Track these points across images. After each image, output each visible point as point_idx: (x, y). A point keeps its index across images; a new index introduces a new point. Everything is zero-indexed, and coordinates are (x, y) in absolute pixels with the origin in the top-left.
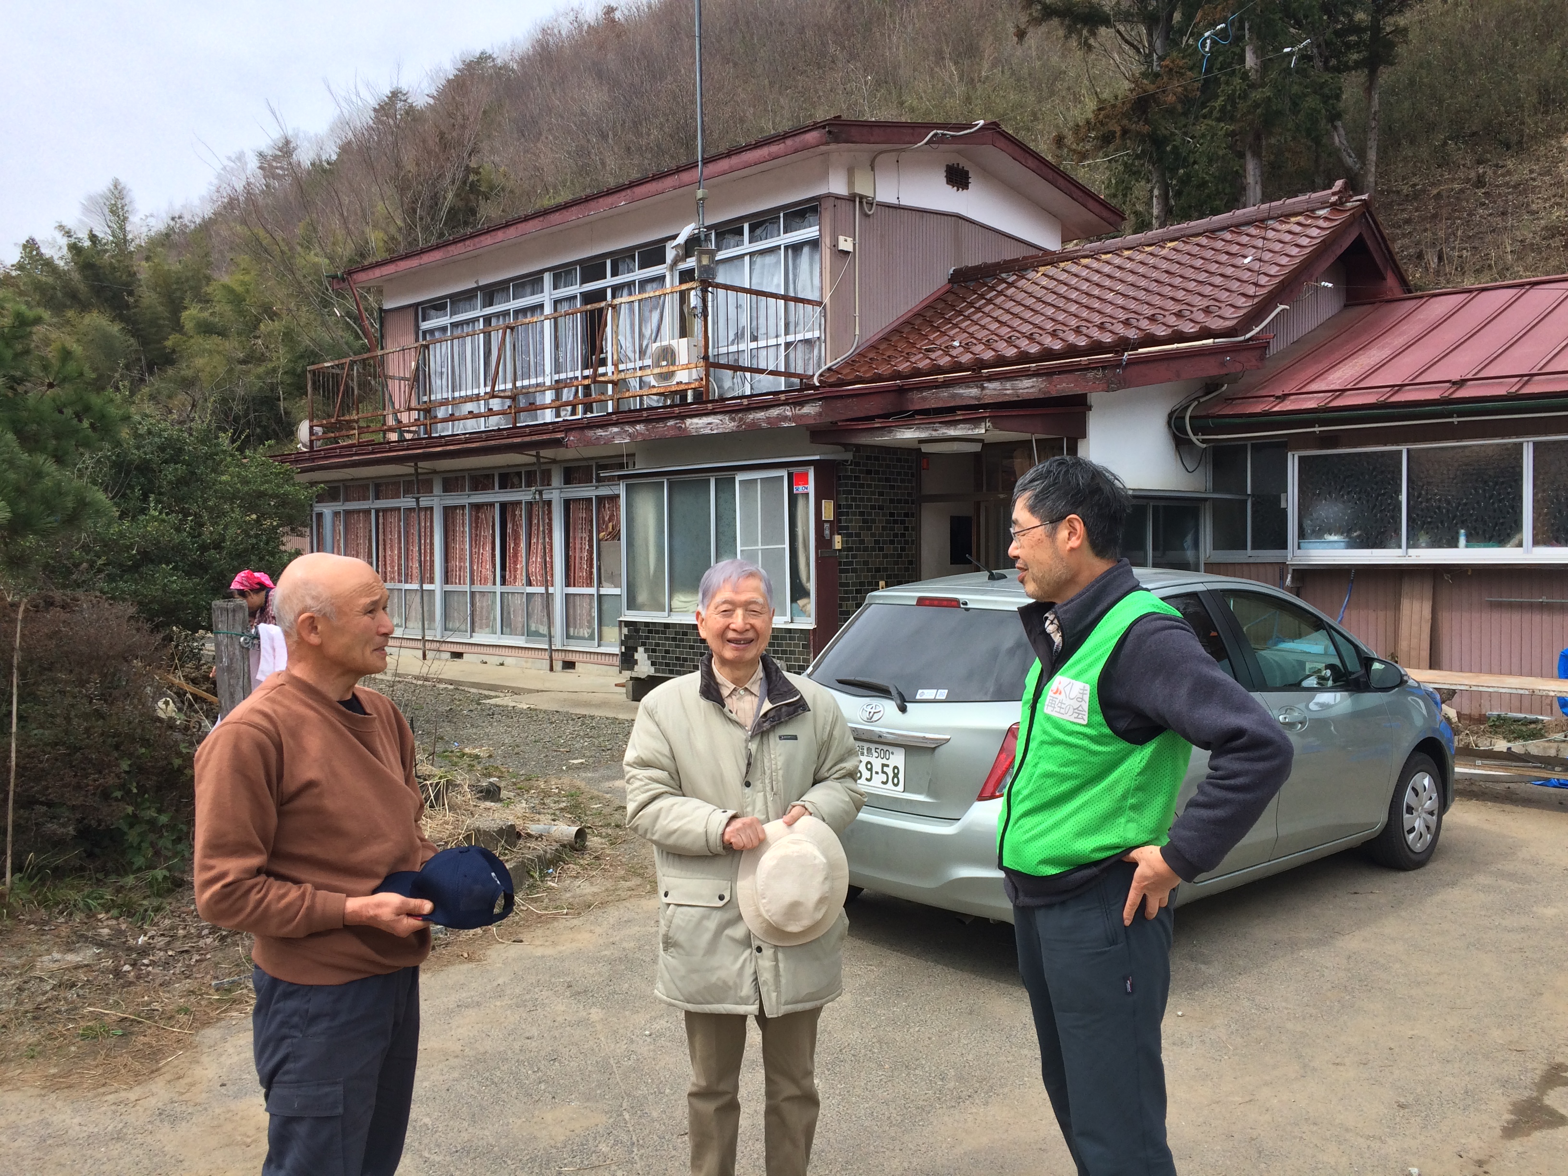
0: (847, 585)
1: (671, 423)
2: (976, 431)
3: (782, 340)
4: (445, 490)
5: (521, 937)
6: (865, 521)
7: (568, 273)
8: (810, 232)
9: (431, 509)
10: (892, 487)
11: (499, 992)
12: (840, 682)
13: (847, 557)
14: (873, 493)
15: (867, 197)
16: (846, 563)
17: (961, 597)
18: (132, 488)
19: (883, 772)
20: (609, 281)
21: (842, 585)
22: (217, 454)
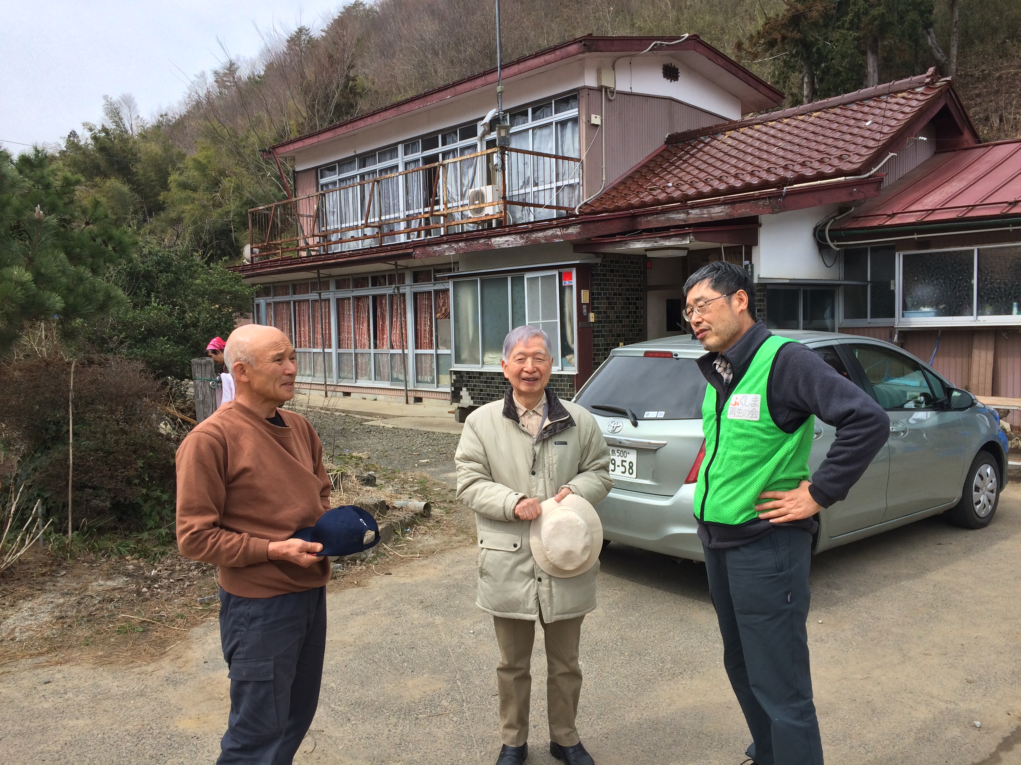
0: (599, 345)
1: (482, 241)
2: (684, 242)
3: (554, 185)
4: (338, 287)
5: (390, 571)
6: (610, 303)
7: (414, 144)
8: (572, 113)
9: (329, 300)
10: (628, 281)
11: (377, 606)
12: (594, 407)
13: (598, 327)
14: (615, 285)
15: (610, 88)
16: (597, 331)
17: (673, 351)
18: (140, 289)
19: (622, 465)
20: (441, 149)
21: (595, 345)
22: (192, 266)
